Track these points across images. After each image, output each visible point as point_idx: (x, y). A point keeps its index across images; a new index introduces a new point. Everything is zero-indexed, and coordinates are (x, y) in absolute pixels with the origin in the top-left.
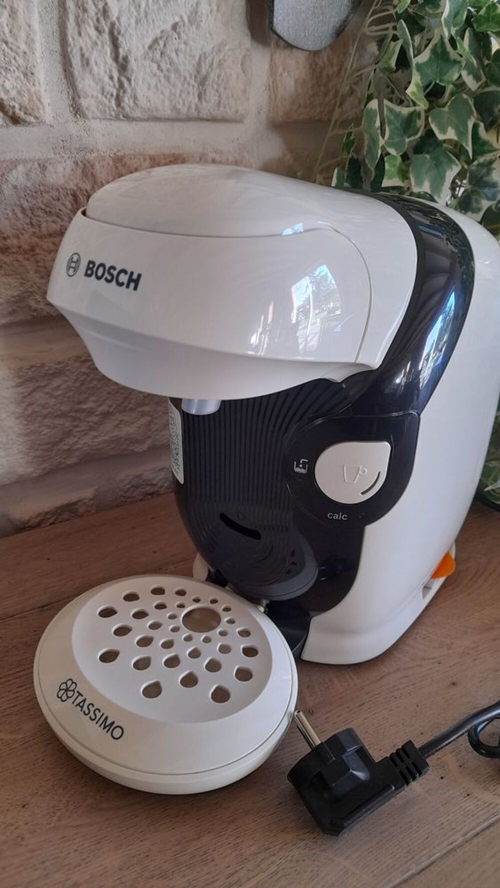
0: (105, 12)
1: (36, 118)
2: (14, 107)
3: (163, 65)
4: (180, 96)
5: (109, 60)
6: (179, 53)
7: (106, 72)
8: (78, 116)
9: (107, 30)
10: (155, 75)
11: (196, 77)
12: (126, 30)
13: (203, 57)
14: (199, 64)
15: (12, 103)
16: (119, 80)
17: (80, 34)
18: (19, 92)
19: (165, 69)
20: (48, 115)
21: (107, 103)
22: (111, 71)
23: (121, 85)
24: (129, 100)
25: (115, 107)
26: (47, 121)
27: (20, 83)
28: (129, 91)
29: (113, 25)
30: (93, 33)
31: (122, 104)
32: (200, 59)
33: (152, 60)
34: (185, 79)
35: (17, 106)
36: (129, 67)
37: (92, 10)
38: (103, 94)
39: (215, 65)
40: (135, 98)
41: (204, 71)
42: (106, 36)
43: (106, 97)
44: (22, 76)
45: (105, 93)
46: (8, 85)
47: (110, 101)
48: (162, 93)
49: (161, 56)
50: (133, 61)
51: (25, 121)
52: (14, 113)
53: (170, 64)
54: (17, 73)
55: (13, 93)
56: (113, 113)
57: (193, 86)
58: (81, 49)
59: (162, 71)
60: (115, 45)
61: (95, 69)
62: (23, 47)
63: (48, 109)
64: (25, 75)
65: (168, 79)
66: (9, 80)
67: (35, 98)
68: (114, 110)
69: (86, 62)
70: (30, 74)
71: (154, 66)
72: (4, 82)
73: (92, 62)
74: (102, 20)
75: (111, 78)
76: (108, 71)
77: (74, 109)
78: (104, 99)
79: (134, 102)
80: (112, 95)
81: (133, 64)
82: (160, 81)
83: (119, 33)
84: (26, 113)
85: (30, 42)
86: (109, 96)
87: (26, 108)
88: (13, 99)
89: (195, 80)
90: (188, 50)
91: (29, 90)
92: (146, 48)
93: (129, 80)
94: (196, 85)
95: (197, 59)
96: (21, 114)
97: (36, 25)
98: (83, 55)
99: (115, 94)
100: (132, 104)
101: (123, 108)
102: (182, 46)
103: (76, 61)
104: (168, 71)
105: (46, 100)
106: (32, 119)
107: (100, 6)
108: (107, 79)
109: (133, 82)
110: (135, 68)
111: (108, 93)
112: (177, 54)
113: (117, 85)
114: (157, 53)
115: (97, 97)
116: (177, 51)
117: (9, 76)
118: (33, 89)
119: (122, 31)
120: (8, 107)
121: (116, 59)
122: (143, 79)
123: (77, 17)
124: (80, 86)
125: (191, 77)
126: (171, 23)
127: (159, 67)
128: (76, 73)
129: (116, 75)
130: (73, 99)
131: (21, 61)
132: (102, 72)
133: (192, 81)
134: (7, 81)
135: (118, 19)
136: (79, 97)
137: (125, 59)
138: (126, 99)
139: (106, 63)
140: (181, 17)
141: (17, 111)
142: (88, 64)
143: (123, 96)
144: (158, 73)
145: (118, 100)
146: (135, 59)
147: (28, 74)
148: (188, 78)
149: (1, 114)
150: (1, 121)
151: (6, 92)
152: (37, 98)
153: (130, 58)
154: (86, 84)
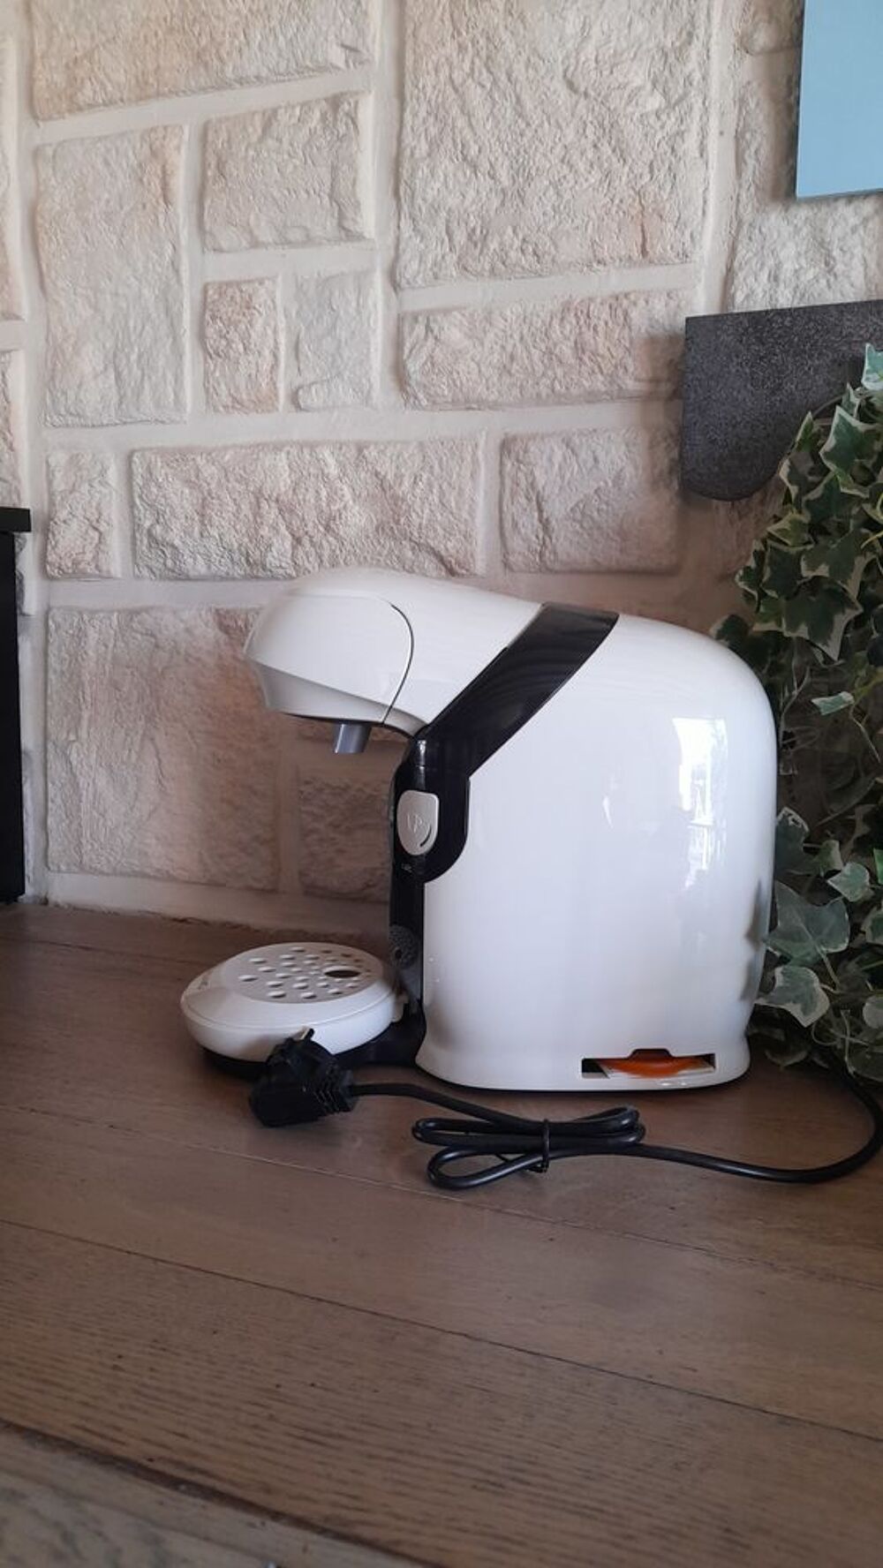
0: (532, 485)
1: (467, 570)
2: (450, 562)
3: (585, 524)
5: (536, 523)
6: (601, 512)
7: (532, 533)
8: (508, 570)
9: (534, 498)
10: (578, 533)
11: (618, 534)
12: (549, 497)
13: (627, 514)
14: (623, 522)
15: (451, 559)
16: (544, 539)
17: (513, 503)
18: (458, 552)
19: (587, 527)
20: (480, 567)
21: (532, 559)
22: (536, 531)
23: (545, 543)
24: (550, 554)
25: (538, 562)
26: (479, 573)
27: (460, 544)
28: (551, 547)
29: (538, 493)
30: (523, 501)
31: (544, 559)
32: (622, 518)
33: (574, 520)
34: (608, 535)
35: (453, 561)
36: (551, 528)
37: (523, 484)
38: (529, 550)
39: (635, 521)
40: (554, 552)
41: (625, 527)
42: (534, 503)
43: (532, 553)
44: (462, 539)
45: (531, 550)
46: (450, 545)
47: (534, 557)
48: (586, 549)
49: (584, 517)
50: (554, 521)
51: (459, 574)
52: (451, 567)
53: (593, 523)
54: (458, 536)
55: (453, 551)
56: (537, 567)
57: (616, 542)
58: (513, 514)
59: (584, 529)
60: (540, 511)
61: (523, 531)
62: (465, 515)
63: (481, 564)
65: (590, 536)
66: (452, 541)
68: (536, 564)
69: (515, 525)
71: (576, 525)
72: (447, 542)
73: (520, 525)
74: (530, 490)
75: (537, 537)
76: (534, 531)
77: (504, 563)
78: (530, 555)
79: (555, 556)
80: (537, 551)
81: (555, 524)
82: (582, 537)
83: (543, 498)
84: (459, 567)
85: (471, 513)
86: (534, 553)
87: (461, 563)
88: (451, 556)
89: (618, 537)
90: (610, 508)
91: (466, 550)
92: (569, 509)
93: (551, 538)
94: (619, 542)
95: (620, 518)
96: (456, 568)
97: (480, 499)
98: (513, 519)
99: (539, 550)
100: (552, 557)
101: (545, 562)
102: (604, 507)
103: (508, 525)
104: (590, 529)
105: (480, 557)
106: (464, 571)
107: (530, 480)
108: (534, 538)
109: (554, 540)
110: (556, 527)
111: (534, 549)
112: (598, 513)
113: (541, 543)
114: (580, 516)
115: (525, 553)
116: (598, 510)
117: (452, 538)
118: (469, 548)
119: (546, 498)
120: (446, 562)
121: (540, 521)
122: (564, 536)
123: (512, 489)
124: (509, 544)
125: (614, 533)
126: (596, 486)
127: (582, 526)
128: (509, 536)
129: (540, 535)
130: (505, 556)
131: (462, 527)
132: (529, 532)
133: (616, 538)
134: (450, 542)
135: (543, 488)
136: (509, 553)
137: (547, 520)
138: (547, 554)
139: (533, 525)
140: (606, 483)
142: (517, 525)
143: (546, 552)
144: (581, 531)
145: (541, 555)
146: (557, 520)
147: (467, 536)
148: (611, 534)
149: (443, 568)
150: (443, 573)
151: (447, 550)
152: (472, 555)
153: (551, 519)
154: (516, 543)
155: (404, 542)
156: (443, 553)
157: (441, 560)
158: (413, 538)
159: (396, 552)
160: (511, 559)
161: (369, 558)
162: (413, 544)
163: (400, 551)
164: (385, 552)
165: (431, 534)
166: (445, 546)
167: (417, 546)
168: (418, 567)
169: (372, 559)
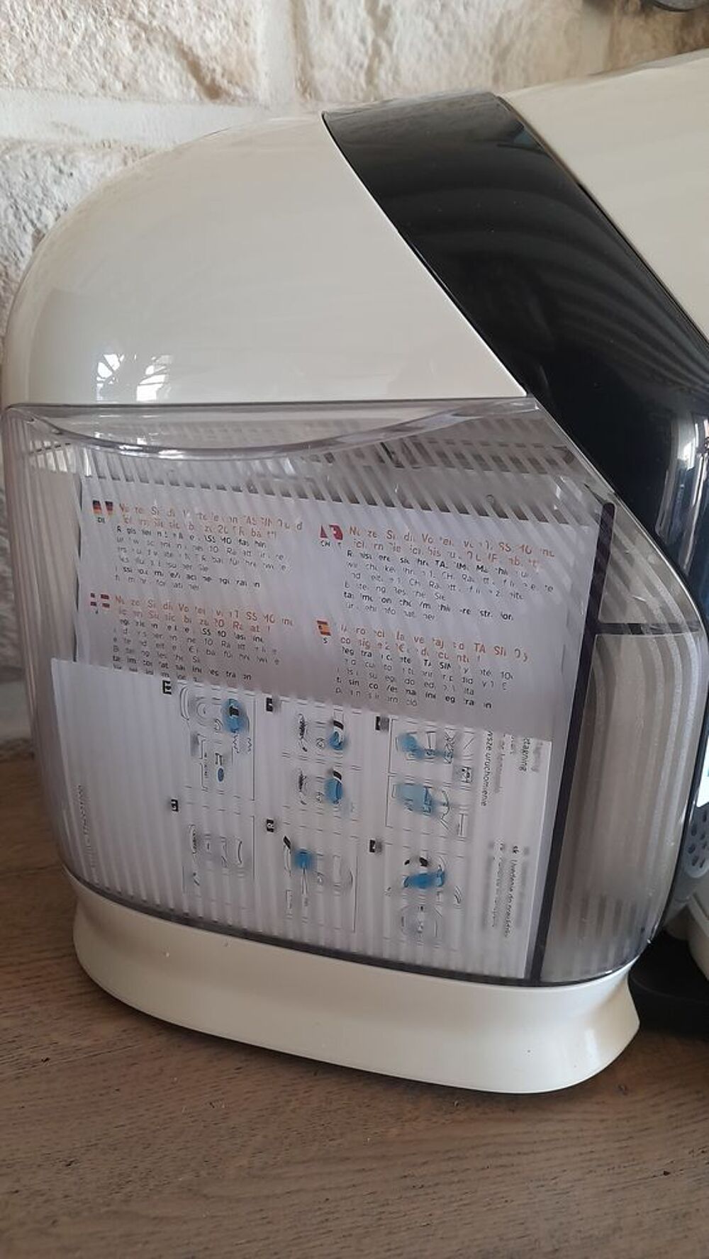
1: (245, 90)
2: (214, 70)
3: (444, 26)
4: (466, 75)
5: (363, 13)
6: (471, 10)
7: (355, 30)
8: (308, 97)
10: (430, 40)
11: (492, 48)
13: (508, 16)
14: (499, 27)
15: (212, 65)
16: (375, 43)
18: (224, 50)
19: (445, 31)
20: (263, 87)
21: (354, 79)
22: (363, 29)
23: (377, 52)
24: (387, 75)
25: (364, 85)
26: (261, 98)
27: (227, 37)
28: (388, 62)
31: (376, 81)
32: (501, 21)
33: (428, 16)
34: (475, 50)
35: (219, 70)
36: (391, 24)
38: (348, 63)
39: (524, 30)
40: (396, 72)
41: (505, 39)
43: (352, 69)
44: (231, 28)
45: (352, 63)
46: (209, 36)
47: (357, 76)
48: (439, 69)
49: (442, 10)
50: (398, 14)
51: (228, 94)
52: (213, 80)
53: (455, 25)
54: (223, 21)
55: (216, 50)
56: (361, 95)
57: (487, 62)
59: (441, 35)
61: (340, 24)
63: (264, 81)
64: (236, 25)
65: (448, 47)
66: (211, 31)
67: (246, 59)
68: (362, 90)
69: (327, 13)
70: (242, 24)
71: (430, 26)
72: (204, 32)
73: (337, 13)
75: (363, 40)
76: (359, 29)
77: (302, 84)
78: (350, 74)
79: (394, 79)
80: (361, 66)
81: (397, 18)
82: (436, 49)
84: (230, 82)
86: (356, 68)
87: (231, 74)
88: (214, 59)
89: (491, 53)
90: (484, 4)
91: (238, 49)
93: (390, 44)
94: (491, 62)
95: (496, 21)
96: (224, 83)
98: (323, 2)
99: (366, 65)
100: (390, 80)
101: (376, 87)
103: (313, 10)
104: (450, 34)
105: (263, 66)
106: (239, 92)
108: (356, 42)
109: (395, 47)
110: (398, 25)
111: (356, 63)
112: (466, 9)
113: (370, 51)
114: (437, 5)
115: (339, 69)
116: (466, 5)
117: (212, 24)
118: (245, 48)
120: (205, 70)
121: (373, 10)
122: (411, 45)
124: (315, 48)
125: (484, 46)
127: (437, 28)
128: (311, 30)
129: (370, 36)
130: (302, 69)
132: (350, 31)
133: (487, 55)
134: (207, 32)
136: (312, 66)
137: (387, 11)
138: (382, 73)
139: (357, 16)
141: (218, 77)
142: (330, 15)
143: (379, 68)
144: (435, 37)
145: (371, 74)
146: (402, 14)
147: (241, 24)
148: (480, 49)
149: (194, 83)
150: (193, 93)
151: (206, 46)
152: (252, 62)
153: (393, 8)
154: (325, 47)
155: (116, 23)
156: (199, 51)
157: (195, 68)
158: (139, 16)
159: (101, 43)
160: (318, 75)
161: (42, 47)
162: (135, 28)
163: (108, 40)
164: (76, 40)
165: (175, 11)
166: (201, 38)
167: (144, 32)
168: (146, 74)
169: (50, 49)
